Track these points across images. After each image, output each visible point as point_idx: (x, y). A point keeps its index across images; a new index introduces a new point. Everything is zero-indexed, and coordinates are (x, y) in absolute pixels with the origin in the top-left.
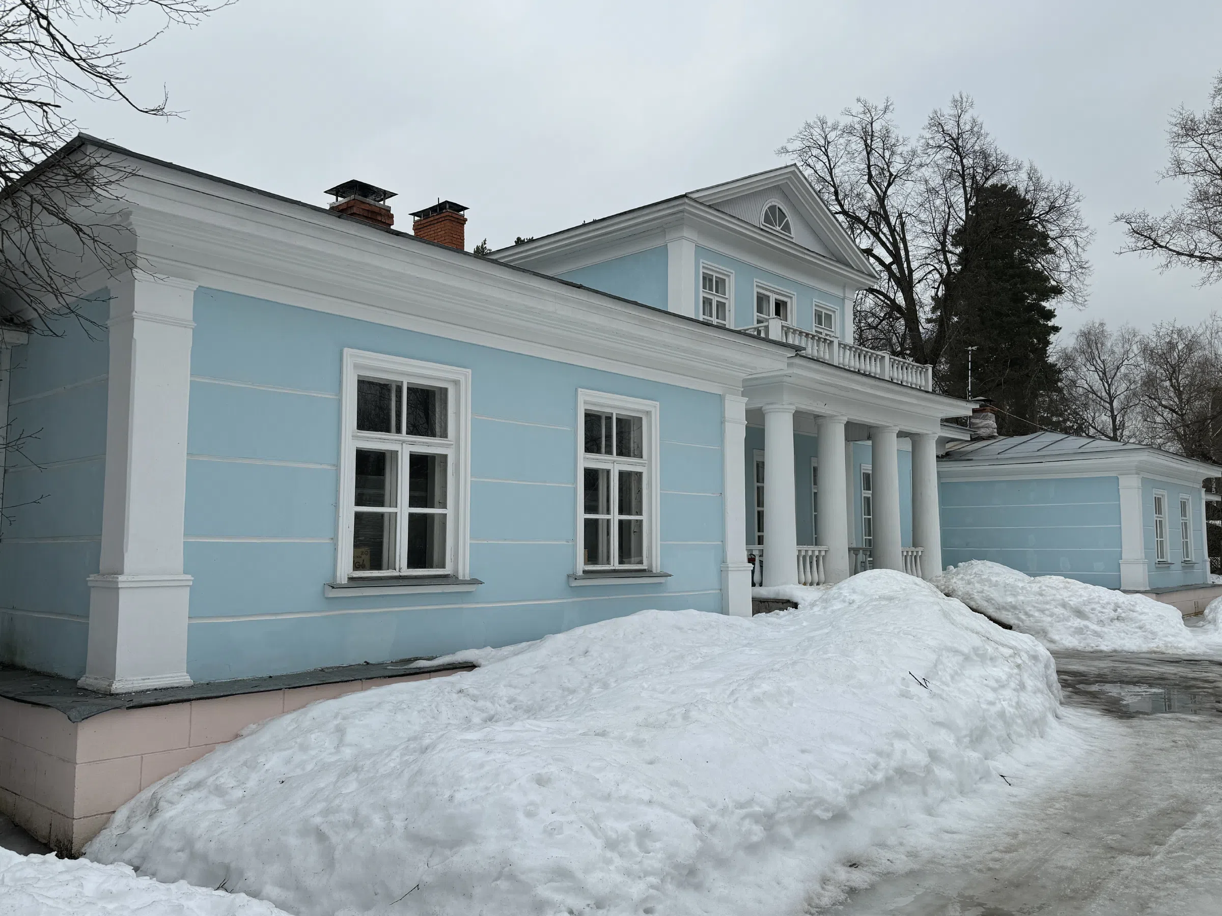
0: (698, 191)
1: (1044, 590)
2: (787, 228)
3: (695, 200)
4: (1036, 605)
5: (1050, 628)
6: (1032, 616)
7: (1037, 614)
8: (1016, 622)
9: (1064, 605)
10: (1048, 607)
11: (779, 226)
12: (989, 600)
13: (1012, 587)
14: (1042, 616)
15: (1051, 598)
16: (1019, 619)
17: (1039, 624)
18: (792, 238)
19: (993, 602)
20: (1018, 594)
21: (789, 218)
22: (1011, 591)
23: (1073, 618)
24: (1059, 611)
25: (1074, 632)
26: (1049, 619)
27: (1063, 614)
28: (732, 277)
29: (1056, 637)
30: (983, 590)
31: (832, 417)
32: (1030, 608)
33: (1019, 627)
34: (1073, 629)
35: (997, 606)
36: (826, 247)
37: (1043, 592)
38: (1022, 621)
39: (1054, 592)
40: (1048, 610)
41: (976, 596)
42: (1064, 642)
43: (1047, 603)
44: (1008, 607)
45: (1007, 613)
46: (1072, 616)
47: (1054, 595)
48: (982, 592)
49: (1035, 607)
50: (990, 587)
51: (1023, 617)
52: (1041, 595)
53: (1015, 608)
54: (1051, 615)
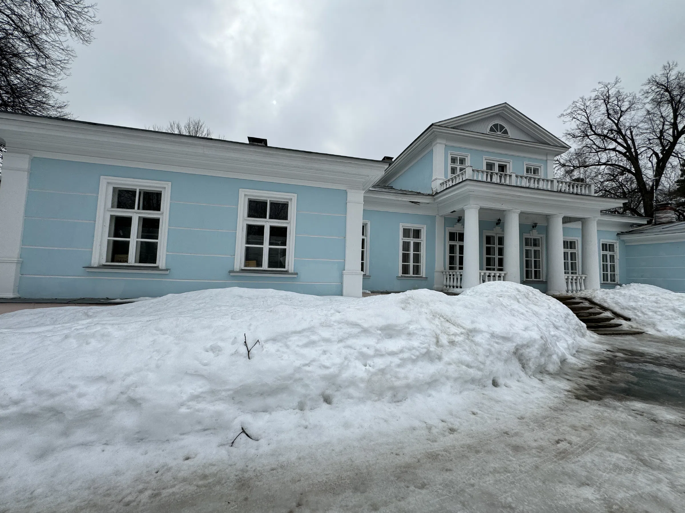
0: (440, 122)
1: (660, 300)
2: (506, 132)
3: (439, 126)
4: (651, 308)
5: (658, 323)
6: (647, 314)
7: (650, 314)
8: (634, 317)
9: (674, 310)
10: (660, 310)
11: (500, 132)
12: (617, 303)
13: (634, 297)
14: (655, 315)
15: (664, 305)
16: (637, 315)
17: (651, 320)
18: (509, 136)
19: (620, 304)
20: (639, 301)
21: (507, 127)
22: (634, 299)
23: (681, 318)
24: (670, 313)
25: (679, 327)
26: (660, 317)
27: (671, 315)
28: (469, 157)
29: (663, 329)
30: (614, 297)
31: (509, 210)
32: (646, 310)
33: (635, 320)
34: (678, 325)
35: (622, 307)
36: (532, 137)
37: (659, 301)
38: (639, 316)
39: (667, 301)
40: (660, 312)
41: (609, 301)
42: (667, 332)
43: (660, 308)
44: (629, 308)
45: (629, 311)
46: (680, 317)
47: (667, 303)
48: (613, 299)
49: (649, 309)
50: (620, 296)
51: (640, 314)
52: (657, 303)
53: (635, 309)
54: (662, 315)
